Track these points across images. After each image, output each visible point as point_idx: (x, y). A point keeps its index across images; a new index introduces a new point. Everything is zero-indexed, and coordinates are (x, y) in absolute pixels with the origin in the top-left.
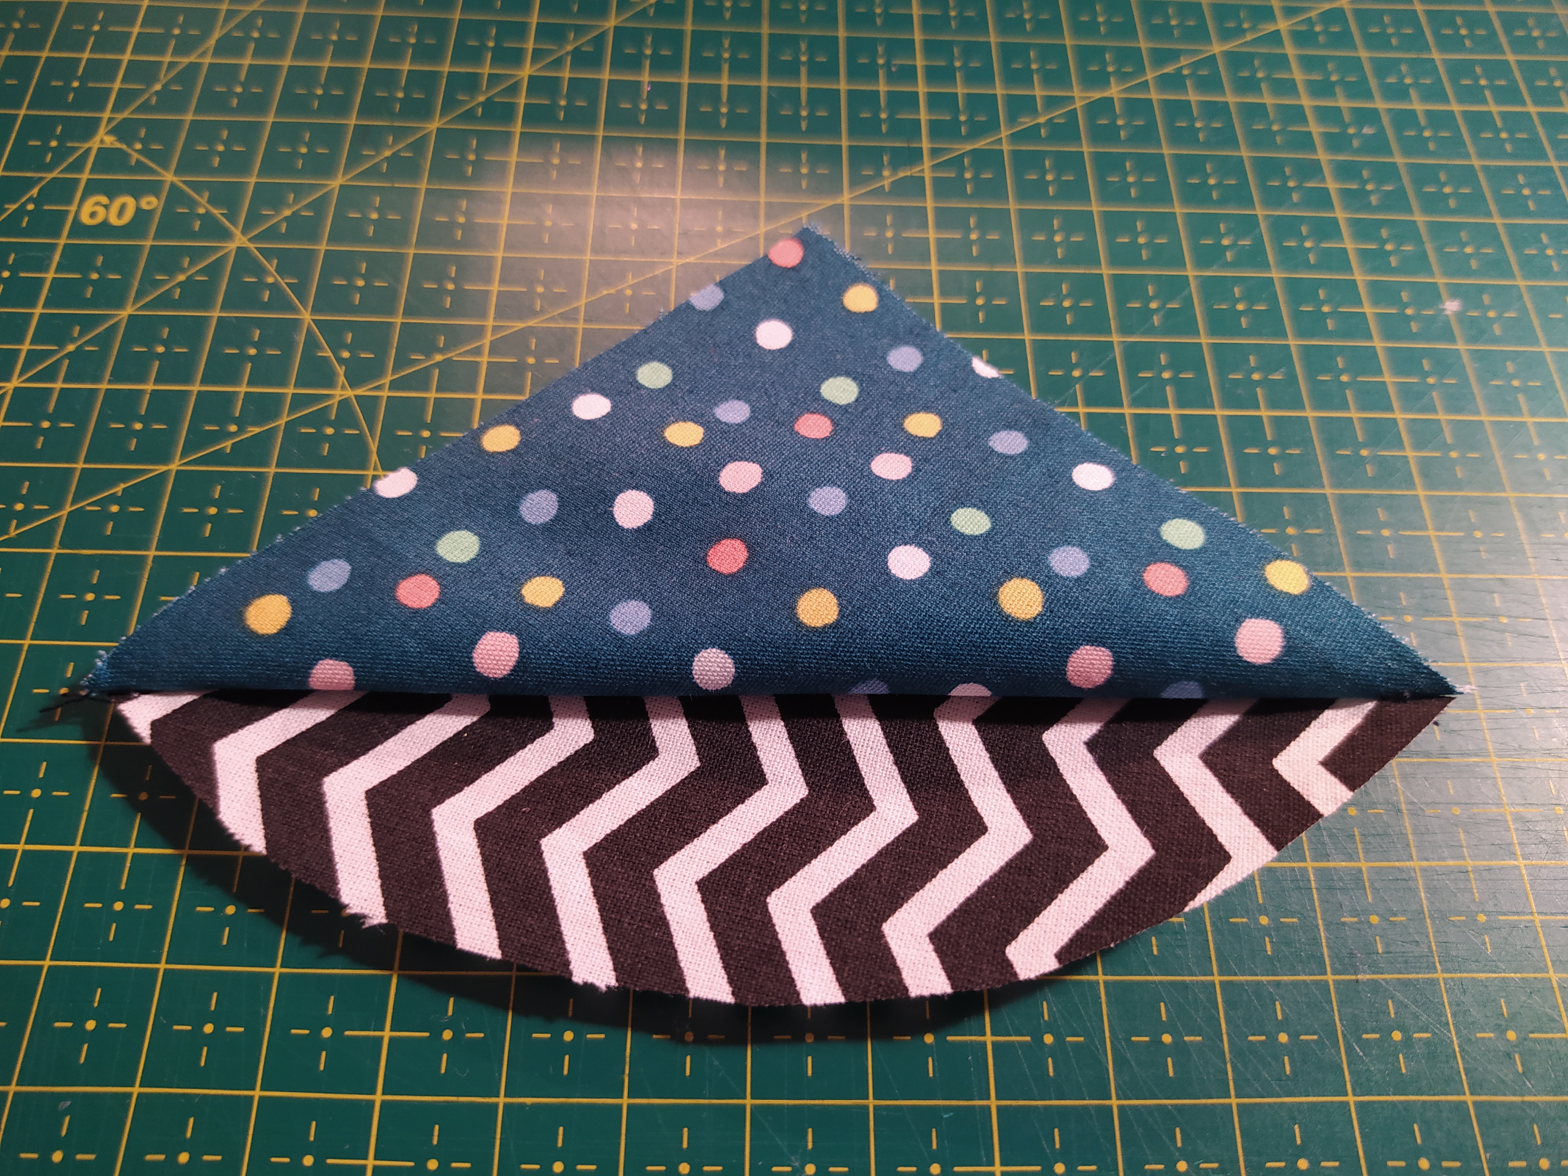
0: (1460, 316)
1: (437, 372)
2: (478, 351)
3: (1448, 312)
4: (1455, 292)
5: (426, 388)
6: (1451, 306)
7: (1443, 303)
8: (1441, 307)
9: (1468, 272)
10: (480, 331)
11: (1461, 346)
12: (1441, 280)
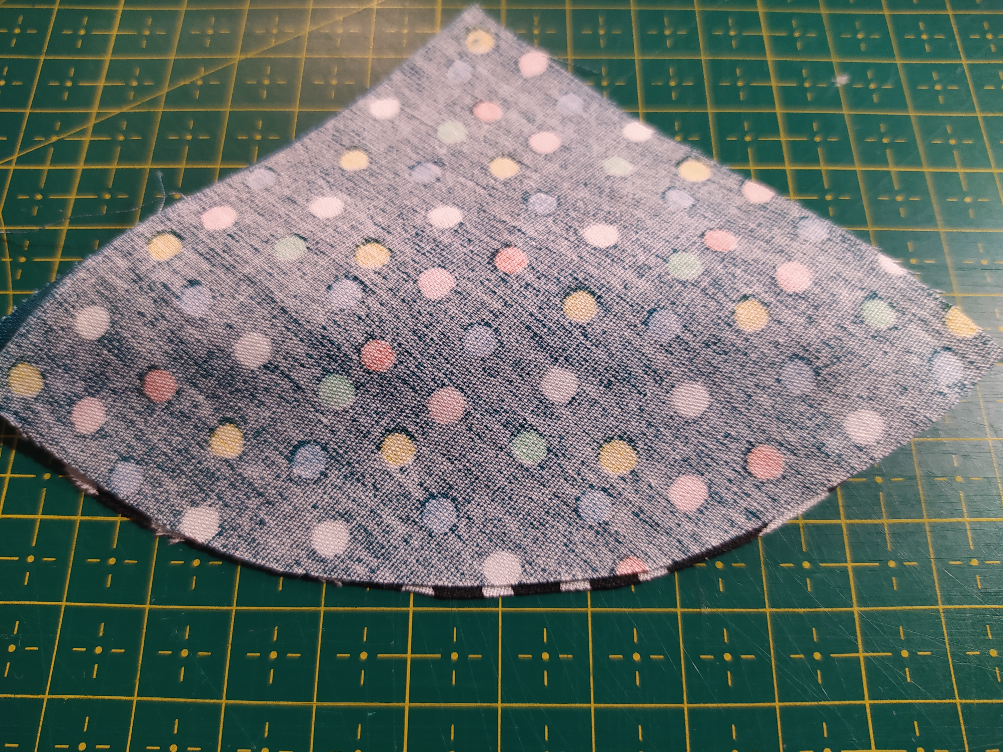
0: (848, 87)
1: (52, 150)
2: (83, 133)
3: (838, 85)
4: (845, 68)
5: (42, 161)
6: (841, 80)
7: (835, 78)
8: (833, 80)
9: (857, 52)
10: (85, 117)
11: (846, 111)
12: (835, 60)
